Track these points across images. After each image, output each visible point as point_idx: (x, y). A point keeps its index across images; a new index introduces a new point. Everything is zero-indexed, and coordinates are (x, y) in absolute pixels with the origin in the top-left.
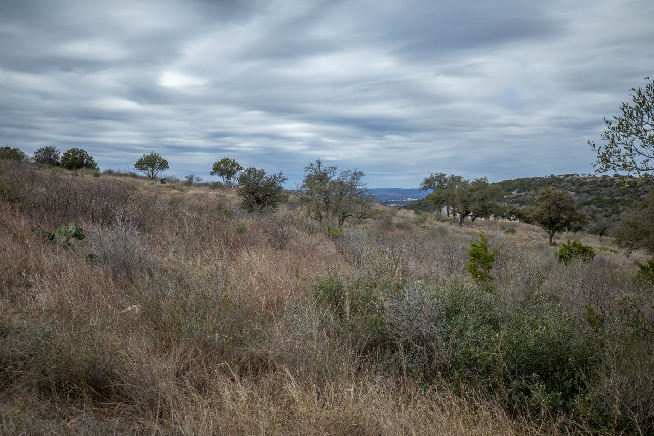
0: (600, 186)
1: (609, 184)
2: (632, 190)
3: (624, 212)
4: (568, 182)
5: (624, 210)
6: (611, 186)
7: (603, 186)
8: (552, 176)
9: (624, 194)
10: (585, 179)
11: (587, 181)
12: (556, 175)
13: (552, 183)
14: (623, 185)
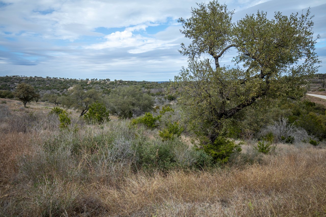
0: (29, 81)
1: (33, 80)
4: (15, 79)
6: (34, 81)
9: (40, 84)
10: (22, 78)
11: (24, 79)
12: (9, 76)
13: (7, 79)
14: (39, 81)
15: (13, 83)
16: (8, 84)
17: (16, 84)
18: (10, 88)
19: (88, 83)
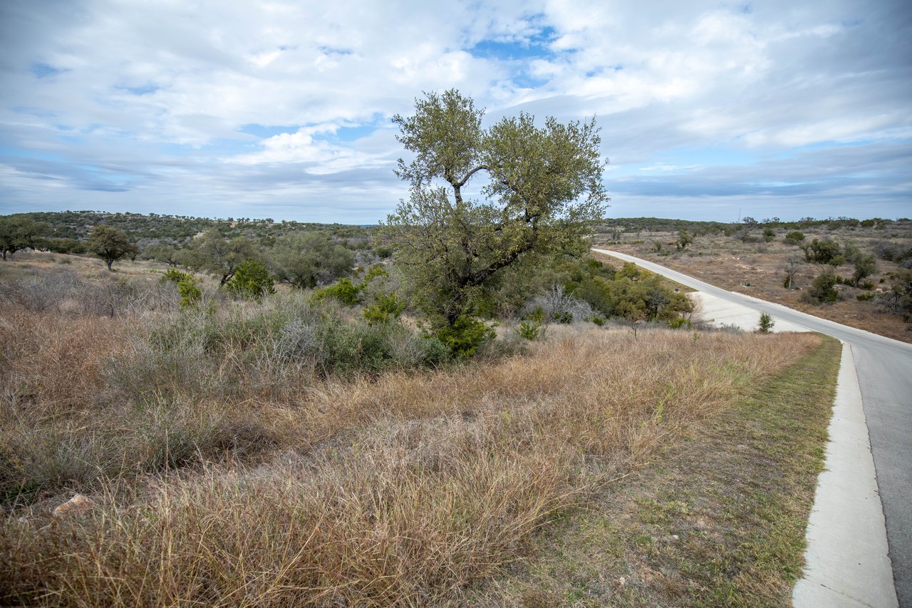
0: (115, 221)
1: (124, 219)
2: (143, 225)
3: (139, 241)
5: (139, 239)
6: (125, 221)
7: (118, 221)
8: (68, 211)
9: (137, 228)
10: (101, 215)
11: (103, 217)
12: (72, 210)
13: (69, 217)
14: (135, 221)
15: (82, 225)
16: (72, 227)
17: (88, 226)
18: (76, 234)
19: (233, 226)
